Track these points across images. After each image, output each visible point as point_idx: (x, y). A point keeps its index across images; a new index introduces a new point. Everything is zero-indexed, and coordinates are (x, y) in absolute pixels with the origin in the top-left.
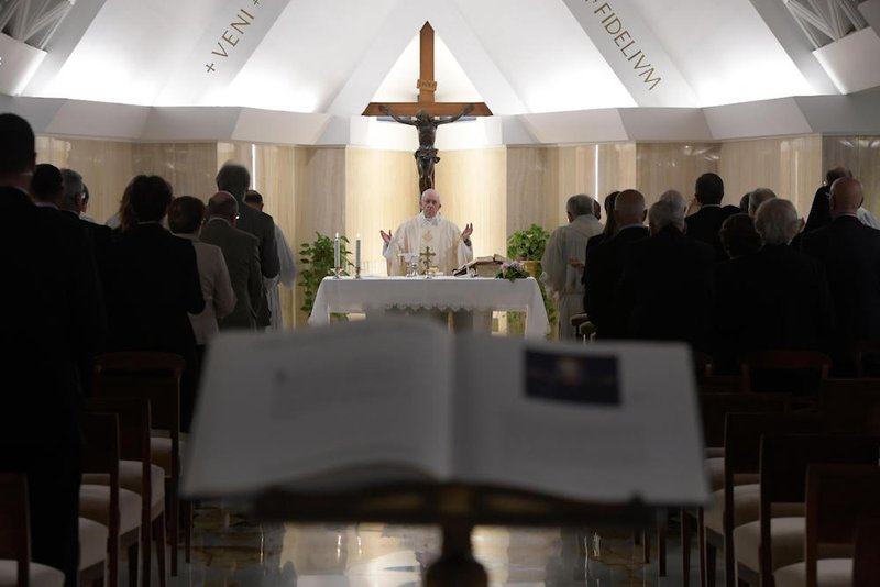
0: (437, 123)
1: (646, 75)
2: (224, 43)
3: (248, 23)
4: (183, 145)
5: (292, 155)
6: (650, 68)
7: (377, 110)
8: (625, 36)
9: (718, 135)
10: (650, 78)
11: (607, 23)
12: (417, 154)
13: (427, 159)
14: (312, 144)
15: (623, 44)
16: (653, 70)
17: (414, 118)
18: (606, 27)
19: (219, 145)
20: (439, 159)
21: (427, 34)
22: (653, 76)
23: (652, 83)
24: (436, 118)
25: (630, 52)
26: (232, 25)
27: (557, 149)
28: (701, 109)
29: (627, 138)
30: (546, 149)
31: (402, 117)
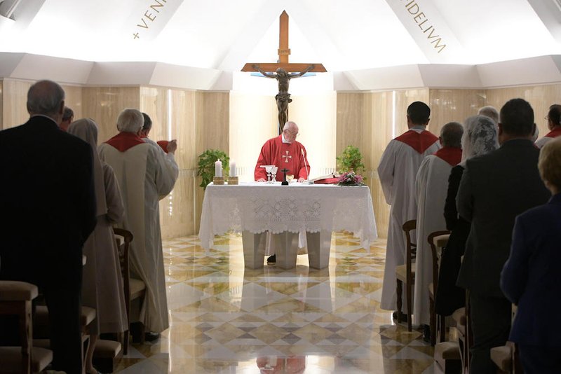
0: (290, 77)
1: (436, 43)
2: (145, 18)
3: (162, 6)
4: (116, 89)
5: (194, 97)
6: (439, 38)
7: (250, 68)
8: (422, 16)
9: (486, 84)
10: (439, 45)
11: (408, 7)
12: (277, 97)
13: (283, 100)
14: (207, 89)
15: (420, 21)
16: (440, 39)
17: (275, 73)
18: (408, 10)
19: (141, 88)
20: (291, 100)
21: (284, 18)
22: (441, 43)
23: (439, 49)
24: (290, 73)
25: (425, 26)
26: (151, 6)
27: (370, 94)
28: (476, 66)
29: (423, 85)
30: (363, 94)
31: (267, 73)
